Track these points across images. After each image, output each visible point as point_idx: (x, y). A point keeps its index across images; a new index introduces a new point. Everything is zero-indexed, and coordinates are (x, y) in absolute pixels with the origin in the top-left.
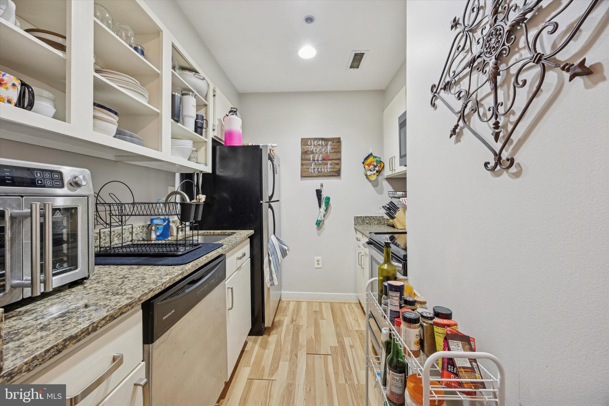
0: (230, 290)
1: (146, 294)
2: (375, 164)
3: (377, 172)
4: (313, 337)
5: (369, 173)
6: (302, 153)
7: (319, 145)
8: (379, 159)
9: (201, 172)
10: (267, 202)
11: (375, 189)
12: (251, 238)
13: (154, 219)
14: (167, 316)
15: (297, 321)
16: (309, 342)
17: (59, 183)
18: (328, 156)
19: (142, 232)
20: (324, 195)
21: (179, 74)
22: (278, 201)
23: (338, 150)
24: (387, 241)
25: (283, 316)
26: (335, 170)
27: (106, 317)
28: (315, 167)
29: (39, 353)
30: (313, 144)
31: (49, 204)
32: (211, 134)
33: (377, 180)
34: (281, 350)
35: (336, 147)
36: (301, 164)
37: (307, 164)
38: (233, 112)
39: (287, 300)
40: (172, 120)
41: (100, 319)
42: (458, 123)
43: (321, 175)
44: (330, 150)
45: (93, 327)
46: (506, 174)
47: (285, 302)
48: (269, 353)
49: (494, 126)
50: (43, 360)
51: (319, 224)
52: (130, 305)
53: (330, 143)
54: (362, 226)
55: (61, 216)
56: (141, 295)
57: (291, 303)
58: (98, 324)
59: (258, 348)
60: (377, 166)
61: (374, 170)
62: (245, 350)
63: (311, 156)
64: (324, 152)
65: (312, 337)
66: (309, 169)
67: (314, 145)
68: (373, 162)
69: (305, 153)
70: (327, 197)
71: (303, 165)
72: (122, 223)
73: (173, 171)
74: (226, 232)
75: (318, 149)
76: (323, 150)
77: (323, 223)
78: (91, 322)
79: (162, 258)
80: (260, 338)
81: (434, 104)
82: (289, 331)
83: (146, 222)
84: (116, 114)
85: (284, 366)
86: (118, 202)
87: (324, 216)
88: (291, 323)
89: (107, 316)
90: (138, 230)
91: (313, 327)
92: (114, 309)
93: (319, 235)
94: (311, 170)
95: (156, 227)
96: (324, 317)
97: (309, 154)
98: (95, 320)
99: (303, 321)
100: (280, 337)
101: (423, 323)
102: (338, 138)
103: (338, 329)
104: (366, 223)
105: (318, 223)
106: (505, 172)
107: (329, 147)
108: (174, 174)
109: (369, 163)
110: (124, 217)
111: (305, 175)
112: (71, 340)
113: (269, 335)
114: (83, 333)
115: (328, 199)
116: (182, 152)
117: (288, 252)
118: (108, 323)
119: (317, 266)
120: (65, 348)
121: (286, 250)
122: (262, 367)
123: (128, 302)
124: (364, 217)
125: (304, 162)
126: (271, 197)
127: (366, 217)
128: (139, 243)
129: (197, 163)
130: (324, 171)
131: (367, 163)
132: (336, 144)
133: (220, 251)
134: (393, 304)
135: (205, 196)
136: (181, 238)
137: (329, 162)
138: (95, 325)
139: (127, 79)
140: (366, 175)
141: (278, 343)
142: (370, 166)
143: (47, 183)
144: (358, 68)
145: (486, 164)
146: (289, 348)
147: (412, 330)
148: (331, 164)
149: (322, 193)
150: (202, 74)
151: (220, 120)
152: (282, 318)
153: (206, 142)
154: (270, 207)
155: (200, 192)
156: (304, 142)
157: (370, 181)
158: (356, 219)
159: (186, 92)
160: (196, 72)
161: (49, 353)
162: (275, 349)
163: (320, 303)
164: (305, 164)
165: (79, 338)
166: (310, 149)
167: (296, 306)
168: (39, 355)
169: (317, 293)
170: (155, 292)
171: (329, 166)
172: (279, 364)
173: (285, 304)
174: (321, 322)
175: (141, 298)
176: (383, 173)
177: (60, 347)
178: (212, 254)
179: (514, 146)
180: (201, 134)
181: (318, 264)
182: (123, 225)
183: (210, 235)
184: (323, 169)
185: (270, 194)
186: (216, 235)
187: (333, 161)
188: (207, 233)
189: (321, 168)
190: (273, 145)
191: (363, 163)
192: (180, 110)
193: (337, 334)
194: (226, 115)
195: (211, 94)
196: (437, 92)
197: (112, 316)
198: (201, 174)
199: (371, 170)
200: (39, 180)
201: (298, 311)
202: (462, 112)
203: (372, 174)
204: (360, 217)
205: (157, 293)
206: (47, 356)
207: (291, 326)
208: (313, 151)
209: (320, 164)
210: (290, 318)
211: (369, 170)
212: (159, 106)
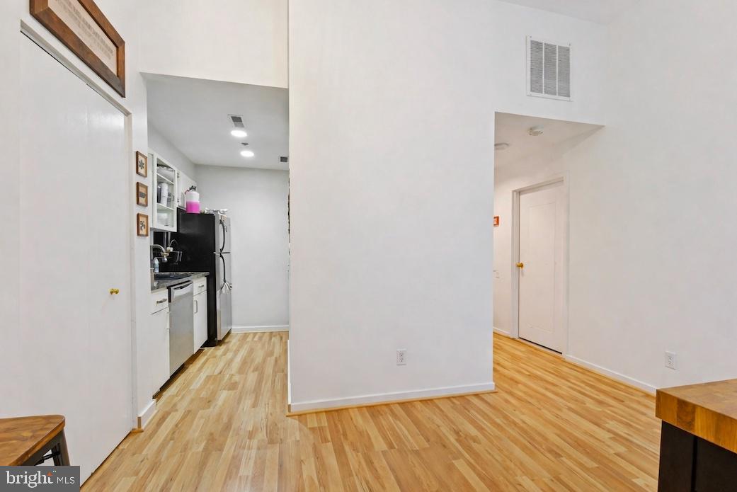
0: (196, 302)
9: (170, 232)
10: (218, 253)
12: (208, 277)
22: (229, 253)
25: (231, 340)
32: (176, 205)
38: (193, 188)
126: (221, 250)
135: (172, 248)
150: (174, 168)
151: (183, 195)
153: (172, 210)
154: (221, 256)
180: (171, 207)
185: (221, 247)
194: (188, 191)
195: (176, 176)
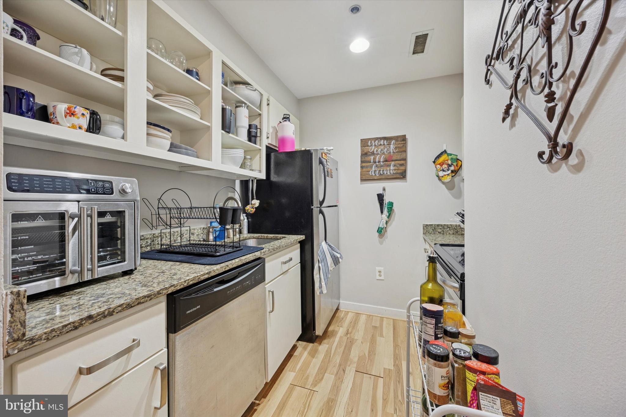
0: (271, 293)
1: (166, 288)
2: (450, 162)
3: (452, 172)
4: (367, 354)
5: (441, 174)
6: (362, 155)
7: (381, 145)
8: (454, 157)
9: (256, 178)
10: (317, 207)
11: (450, 193)
12: (302, 243)
13: (213, 222)
14: (191, 311)
15: (351, 334)
16: (361, 358)
17: (109, 191)
18: (391, 156)
19: (202, 233)
20: (387, 200)
21: (232, 90)
22: (336, 206)
23: (404, 149)
24: (432, 255)
25: (338, 326)
26: (399, 172)
27: (122, 305)
28: (376, 169)
29: (58, 326)
30: (373, 145)
31: (94, 208)
32: (265, 141)
33: (452, 181)
34: (329, 361)
35: (401, 146)
36: (361, 167)
37: (367, 167)
38: (286, 118)
39: (346, 310)
40: (223, 132)
41: (116, 306)
42: (510, 101)
43: (383, 178)
44: (393, 150)
45: (109, 312)
46: (566, 167)
47: (344, 312)
48: (317, 362)
49: (547, 99)
50: (60, 333)
51: (381, 231)
52: (148, 297)
53: (393, 142)
54: (433, 236)
55: (111, 217)
56: (161, 289)
57: (350, 313)
58: (114, 309)
59: (307, 355)
60: (452, 164)
61: (448, 170)
62: (294, 354)
63: (372, 157)
64: (387, 152)
65: (365, 354)
66: (369, 171)
67: (375, 145)
68: (447, 160)
69: (364, 154)
70: (389, 201)
71: (363, 168)
72: (180, 225)
73: (233, 179)
74: (278, 237)
75: (379, 150)
76: (385, 150)
77: (386, 231)
78: (108, 307)
79: (201, 258)
80: (311, 345)
81: (489, 80)
82: (341, 343)
83: (207, 225)
84: (169, 130)
85: (329, 379)
86: (178, 206)
87: (386, 223)
88: (345, 336)
89: (124, 304)
90: (199, 232)
91: (369, 343)
92: (132, 298)
93: (381, 243)
94: (371, 173)
95: (213, 229)
96: (383, 334)
97: (370, 155)
98: (113, 306)
99: (359, 335)
100: (331, 349)
101: (454, 363)
102: (403, 136)
103: (397, 351)
104: (439, 232)
105: (379, 230)
106: (564, 165)
107: (392, 146)
108: (235, 181)
109: (442, 162)
110: (182, 220)
111: (365, 178)
112: (87, 320)
113: (320, 344)
114: (100, 315)
115: (391, 204)
116: (233, 160)
117: (340, 260)
118: (125, 310)
119: (378, 277)
120: (82, 326)
121: (338, 258)
122: (306, 375)
123: (147, 294)
124: (435, 225)
125: (364, 164)
126: (322, 203)
127: (438, 225)
128: (199, 243)
129: (251, 170)
130: (387, 173)
131: (439, 163)
132: (400, 143)
133: (258, 254)
134: (426, 332)
135: (259, 201)
136: (237, 240)
137: (393, 163)
138: (111, 310)
139: (182, 100)
140: (438, 176)
141: (328, 352)
142: (442, 165)
143: (99, 191)
144: (423, 52)
145: (541, 155)
146: (338, 361)
147: (437, 369)
148: (395, 166)
149: (385, 198)
150: (255, 85)
151: (274, 128)
152: (337, 329)
153: (260, 149)
154: (321, 212)
155: (254, 198)
156: (364, 143)
157: (443, 183)
158: (425, 228)
159: (239, 104)
160: (249, 84)
161: (67, 328)
162: (323, 359)
163: (382, 319)
164: (364, 166)
165: (95, 319)
166: (371, 150)
167: (355, 317)
168: (57, 328)
169: (379, 307)
170: (176, 288)
171: (392, 168)
172: (324, 376)
173: (343, 315)
174: (378, 339)
175: (161, 292)
176: (461, 172)
177: (77, 324)
178: (246, 257)
179: (575, 125)
180: (255, 143)
181: (380, 275)
182: (182, 226)
183: (264, 239)
184: (385, 171)
185: (321, 199)
186: (269, 239)
187: (397, 162)
188: (262, 236)
189: (383, 171)
190: (329, 148)
191: (434, 162)
192: (231, 121)
193: (394, 355)
194: (280, 122)
195: (265, 103)
196: (492, 64)
197: (128, 304)
198: (256, 180)
199: (443, 171)
200: (93, 188)
201: (355, 324)
202: (513, 86)
203: (445, 175)
204: (430, 225)
205: (179, 289)
206: (64, 330)
207: (345, 339)
208: (373, 151)
209: (382, 166)
210: (345, 329)
211: (441, 171)
212: (210, 121)
